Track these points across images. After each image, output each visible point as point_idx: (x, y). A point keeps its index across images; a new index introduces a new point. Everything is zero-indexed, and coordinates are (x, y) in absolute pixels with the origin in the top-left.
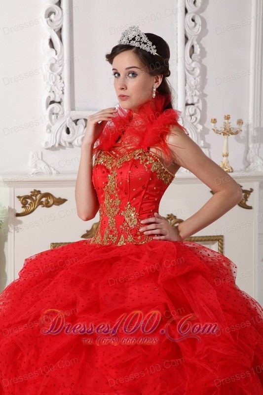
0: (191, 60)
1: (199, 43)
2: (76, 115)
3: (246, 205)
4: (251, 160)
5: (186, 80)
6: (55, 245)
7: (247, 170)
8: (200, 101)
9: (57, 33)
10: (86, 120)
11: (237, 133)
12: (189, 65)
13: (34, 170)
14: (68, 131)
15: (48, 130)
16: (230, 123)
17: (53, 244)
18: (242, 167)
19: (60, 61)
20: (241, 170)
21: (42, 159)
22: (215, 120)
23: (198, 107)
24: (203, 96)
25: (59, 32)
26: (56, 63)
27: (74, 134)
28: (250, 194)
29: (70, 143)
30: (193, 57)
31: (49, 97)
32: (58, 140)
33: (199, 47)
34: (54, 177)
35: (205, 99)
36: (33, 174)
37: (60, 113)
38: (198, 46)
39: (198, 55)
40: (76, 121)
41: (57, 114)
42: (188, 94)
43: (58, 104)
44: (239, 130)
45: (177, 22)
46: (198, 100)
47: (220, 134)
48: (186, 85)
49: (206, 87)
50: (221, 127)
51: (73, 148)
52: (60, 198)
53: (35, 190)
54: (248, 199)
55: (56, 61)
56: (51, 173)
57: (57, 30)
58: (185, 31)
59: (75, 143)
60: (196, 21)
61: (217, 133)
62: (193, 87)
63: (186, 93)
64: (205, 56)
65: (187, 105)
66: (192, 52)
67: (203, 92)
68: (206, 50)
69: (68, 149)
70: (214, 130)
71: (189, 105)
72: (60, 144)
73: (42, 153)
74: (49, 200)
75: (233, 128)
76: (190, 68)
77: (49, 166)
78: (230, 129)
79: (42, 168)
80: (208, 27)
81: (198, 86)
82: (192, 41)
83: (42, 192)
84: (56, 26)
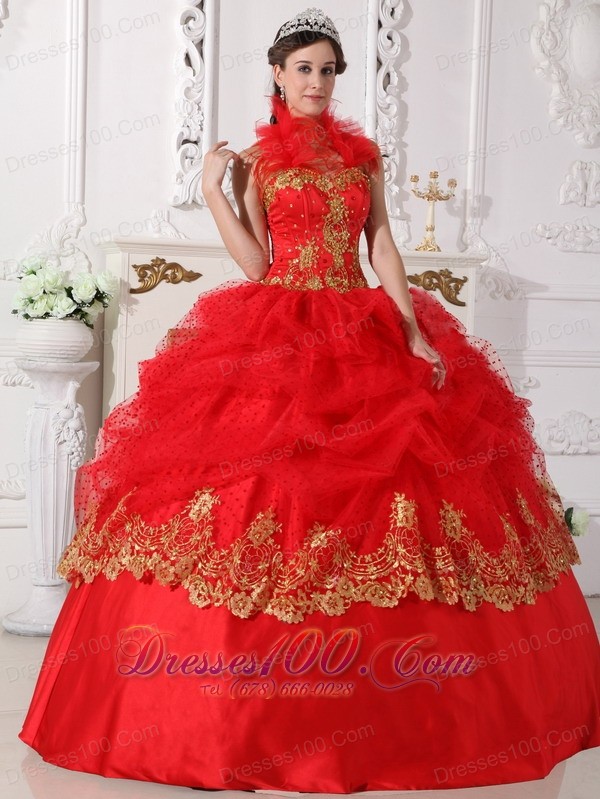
0: (385, 93)
1: (397, 70)
3: (457, 300)
8: (397, 152)
9: (197, 46)
11: (447, 198)
12: (383, 99)
15: (179, 181)
16: (437, 183)
19: (200, 85)
21: (169, 221)
22: (416, 177)
23: (393, 160)
24: (402, 145)
25: (200, 45)
26: (193, 86)
28: (462, 285)
30: (388, 89)
31: (182, 134)
32: (192, 195)
33: (398, 76)
35: (404, 149)
37: (196, 157)
38: (396, 74)
41: (192, 158)
43: (194, 145)
44: (450, 194)
45: (367, 40)
46: (394, 150)
47: (424, 198)
48: (377, 128)
49: (407, 132)
50: (425, 189)
52: (192, 272)
53: (158, 258)
54: (460, 292)
55: (194, 84)
57: (196, 42)
58: (378, 51)
60: (393, 38)
61: (419, 196)
64: (406, 90)
66: (386, 83)
67: (401, 139)
68: (408, 81)
70: (415, 192)
72: (194, 202)
73: (169, 212)
74: (177, 274)
75: (442, 192)
76: (383, 105)
77: (177, 231)
78: (438, 192)
79: (169, 233)
80: (412, 49)
81: (395, 131)
82: (388, 67)
83: (167, 262)
84: (196, 36)
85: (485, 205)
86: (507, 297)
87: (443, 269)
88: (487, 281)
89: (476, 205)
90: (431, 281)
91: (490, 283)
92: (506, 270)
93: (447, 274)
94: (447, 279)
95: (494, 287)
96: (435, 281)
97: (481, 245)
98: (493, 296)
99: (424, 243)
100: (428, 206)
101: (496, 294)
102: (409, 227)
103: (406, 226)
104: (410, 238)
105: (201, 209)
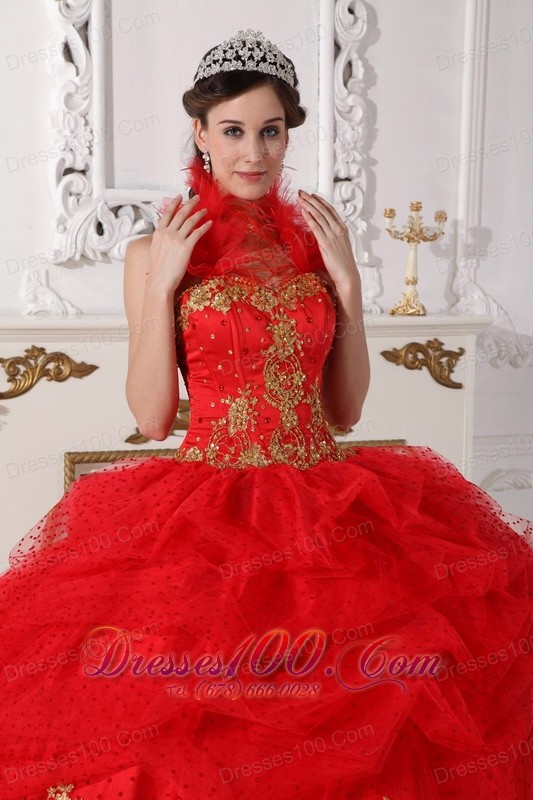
0: (345, 91)
1: (361, 57)
2: (116, 196)
3: (450, 380)
4: (461, 292)
5: (335, 131)
6: (72, 456)
7: (453, 310)
8: (363, 173)
9: (79, 31)
10: (135, 208)
11: (434, 237)
12: (343, 100)
13: (32, 307)
14: (100, 229)
15: (61, 228)
16: (421, 218)
17: (69, 454)
18: (444, 304)
19: (86, 89)
20: (442, 312)
21: (48, 285)
22: (392, 211)
23: (358, 185)
24: (369, 163)
25: (84, 29)
26: (76, 91)
27: (111, 237)
28: (457, 359)
29: (104, 254)
30: (349, 85)
31: (63, 160)
32: (79, 247)
33: (363, 66)
34: (72, 321)
35: (373, 168)
36: (29, 314)
37: (84, 194)
38: (360, 63)
39: (360, 82)
40: (116, 210)
41: (79, 194)
42: (340, 158)
43: (80, 175)
44: (438, 232)
45: (319, 14)
46: (359, 171)
47: (402, 239)
48: (335, 141)
49: (376, 144)
50: (404, 227)
51: (110, 262)
52: (83, 364)
53: (34, 347)
54: (455, 369)
55: (77, 88)
56: (66, 313)
57: (79, 26)
58: (335, 31)
59: (115, 253)
60: (356, 12)
61: (395, 237)
62: (349, 144)
63: (335, 157)
64: (374, 84)
65: (337, 180)
66: (347, 76)
67: (368, 155)
68: (377, 71)
69: (100, 266)
70: (390, 231)
71: (341, 180)
72: (83, 256)
73: (47, 273)
74: (62, 367)
75: (427, 230)
76: (343, 107)
77: (61, 299)
78: (421, 231)
79: (48, 302)
80: (381, 25)
81: (360, 144)
82: (349, 53)
83: (48, 351)
84: (78, 17)
85: (482, 238)
86: (513, 364)
87: (431, 338)
88: (486, 344)
89: (470, 241)
90: (415, 357)
91: (489, 346)
92: (511, 329)
93: (436, 345)
94: (437, 353)
95: (495, 351)
96: (420, 356)
97: (477, 295)
98: (493, 363)
99: (404, 302)
100: (408, 250)
101: (498, 361)
102: (380, 276)
103: (376, 275)
104: (382, 290)
105: (94, 265)
